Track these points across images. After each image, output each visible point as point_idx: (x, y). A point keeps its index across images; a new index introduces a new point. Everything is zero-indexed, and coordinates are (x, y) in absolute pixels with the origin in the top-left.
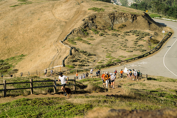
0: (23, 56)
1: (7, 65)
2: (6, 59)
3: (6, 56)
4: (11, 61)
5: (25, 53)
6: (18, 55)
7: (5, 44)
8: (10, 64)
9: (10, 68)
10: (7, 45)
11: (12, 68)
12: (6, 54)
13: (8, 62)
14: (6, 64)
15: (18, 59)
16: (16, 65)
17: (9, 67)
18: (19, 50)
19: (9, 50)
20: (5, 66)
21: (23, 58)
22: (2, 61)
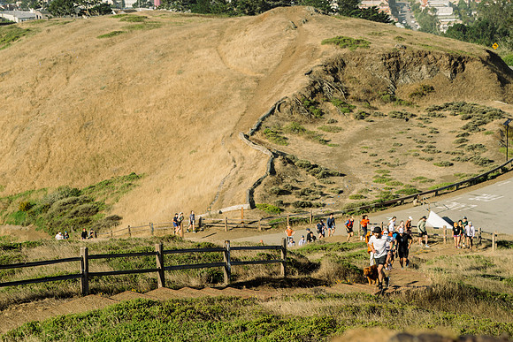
0: (134, 176)
1: (89, 205)
2: (88, 187)
3: (88, 177)
4: (102, 192)
5: (140, 170)
6: (122, 175)
7: (84, 143)
8: (97, 201)
9: (97, 211)
10: (90, 146)
11: (103, 212)
12: (87, 172)
13: (94, 195)
14: (88, 201)
15: (120, 185)
16: (116, 205)
17: (95, 210)
18: (124, 161)
19: (96, 159)
20: (85, 205)
21: (134, 182)
22: (77, 192)
